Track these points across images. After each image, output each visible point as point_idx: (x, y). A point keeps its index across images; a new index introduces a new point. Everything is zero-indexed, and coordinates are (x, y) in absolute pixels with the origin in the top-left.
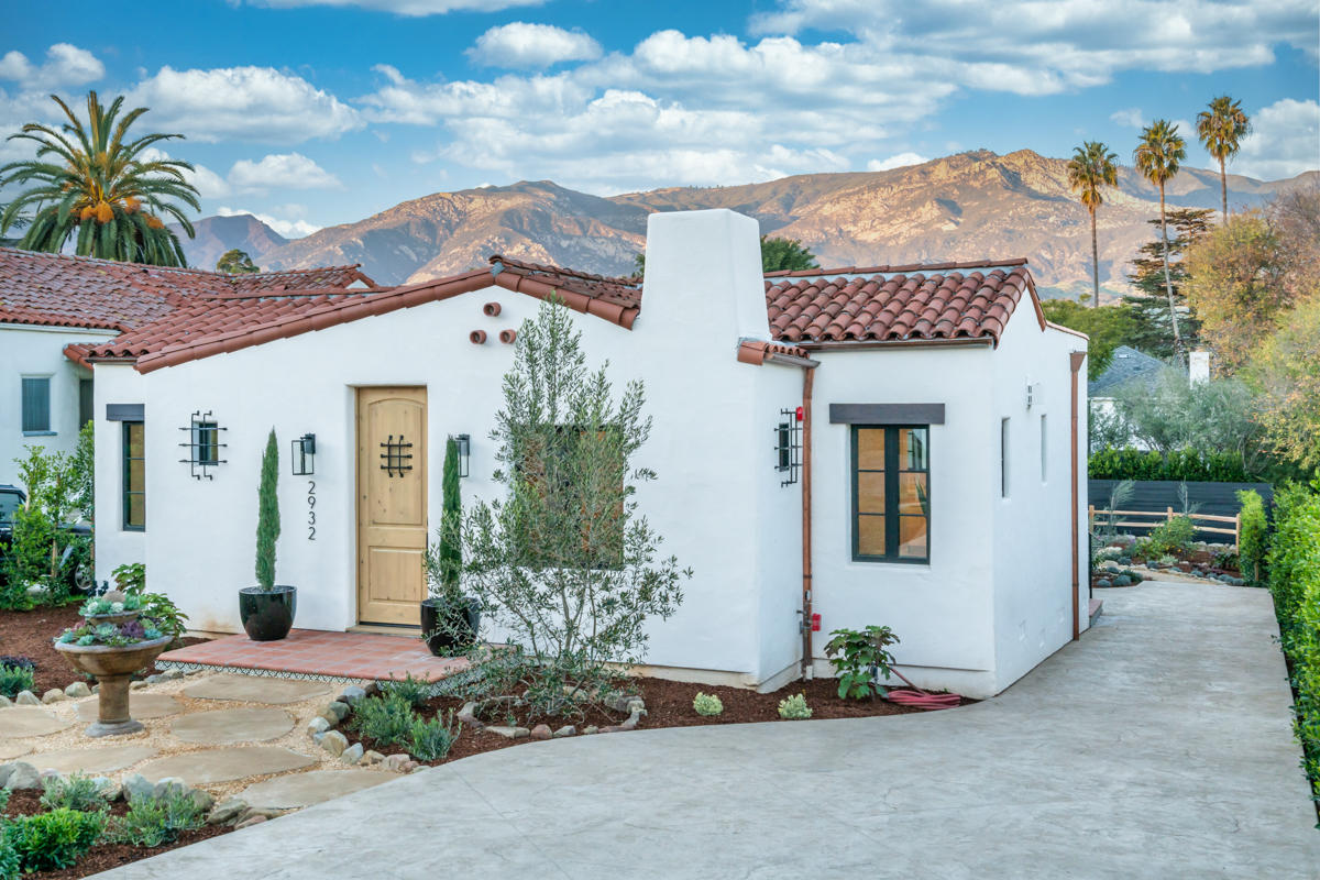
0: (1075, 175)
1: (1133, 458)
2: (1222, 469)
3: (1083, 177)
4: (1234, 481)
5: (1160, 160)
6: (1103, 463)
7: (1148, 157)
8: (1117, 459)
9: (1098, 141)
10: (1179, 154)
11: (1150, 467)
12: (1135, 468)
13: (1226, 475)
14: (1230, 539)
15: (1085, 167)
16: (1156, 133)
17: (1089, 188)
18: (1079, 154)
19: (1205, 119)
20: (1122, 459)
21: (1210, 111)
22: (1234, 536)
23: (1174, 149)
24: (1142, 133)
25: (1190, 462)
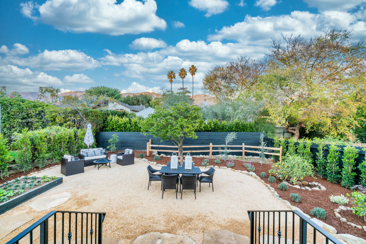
3: (170, 77)
5: (183, 75)
7: (181, 74)
16: (182, 70)
17: (171, 79)
18: (169, 72)
21: (191, 67)
23: (185, 73)
24: (180, 70)
25: (238, 125)
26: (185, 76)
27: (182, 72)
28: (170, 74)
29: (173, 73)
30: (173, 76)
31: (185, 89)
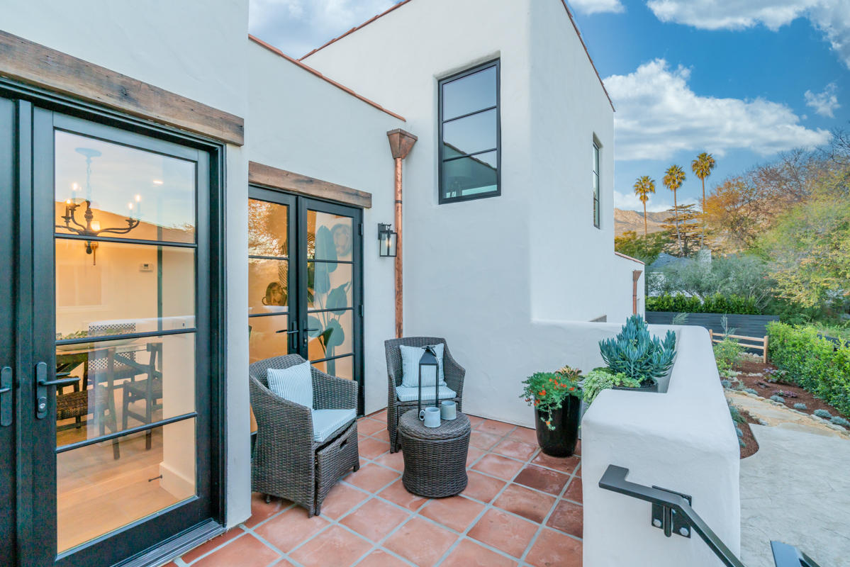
0: (637, 189)
1: (681, 300)
2: (742, 307)
3: (640, 190)
4: (750, 314)
5: (674, 181)
6: (663, 302)
7: (669, 180)
8: (671, 301)
9: (646, 175)
10: (683, 179)
11: (693, 305)
12: (683, 306)
13: (745, 310)
14: (760, 352)
15: (641, 186)
16: (673, 170)
17: (643, 194)
18: (638, 181)
19: (694, 163)
20: (675, 301)
21: (698, 159)
22: (763, 350)
23: (681, 176)
24: (666, 171)
25: (719, 303)
26: (680, 183)
27: (671, 174)
28: (641, 183)
29: (650, 181)
30: (648, 187)
31: (688, 208)
